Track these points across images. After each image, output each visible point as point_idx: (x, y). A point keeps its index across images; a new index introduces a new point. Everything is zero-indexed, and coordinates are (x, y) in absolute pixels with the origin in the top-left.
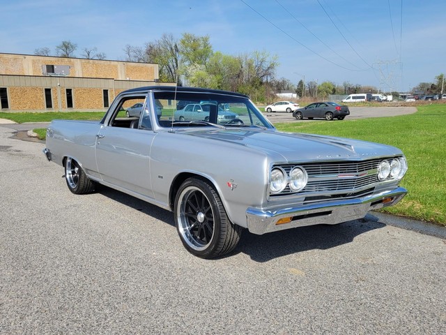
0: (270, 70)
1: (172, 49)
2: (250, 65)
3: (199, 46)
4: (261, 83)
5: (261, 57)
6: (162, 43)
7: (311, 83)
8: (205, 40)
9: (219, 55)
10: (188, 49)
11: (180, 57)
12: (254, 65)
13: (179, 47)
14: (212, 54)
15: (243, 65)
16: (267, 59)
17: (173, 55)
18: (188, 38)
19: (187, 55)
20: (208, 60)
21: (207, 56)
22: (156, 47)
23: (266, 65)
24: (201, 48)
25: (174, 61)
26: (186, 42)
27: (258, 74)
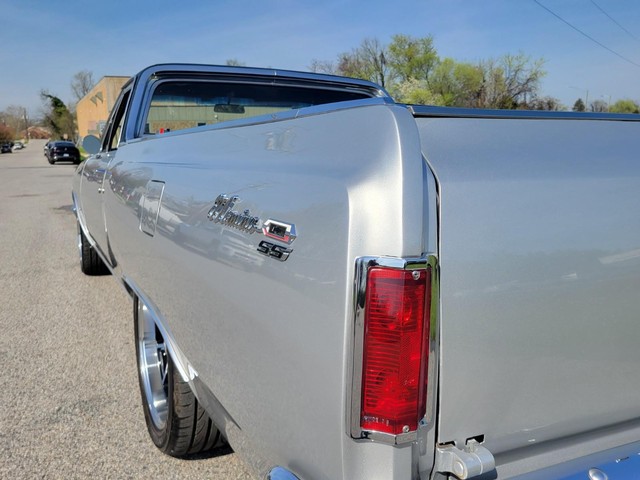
0: (530, 84)
1: (376, 60)
2: (497, 78)
3: (418, 52)
4: (515, 105)
5: (515, 64)
6: (362, 53)
7: (596, 103)
8: (427, 43)
9: (448, 63)
10: (401, 58)
11: (388, 71)
12: (504, 76)
13: (386, 57)
14: (439, 63)
15: (487, 78)
16: (527, 66)
17: (378, 69)
18: (400, 41)
19: (398, 67)
20: (430, 72)
21: (429, 66)
22: (352, 58)
23: (523, 76)
24: (420, 56)
25: (379, 77)
26: (398, 48)
27: (509, 91)
